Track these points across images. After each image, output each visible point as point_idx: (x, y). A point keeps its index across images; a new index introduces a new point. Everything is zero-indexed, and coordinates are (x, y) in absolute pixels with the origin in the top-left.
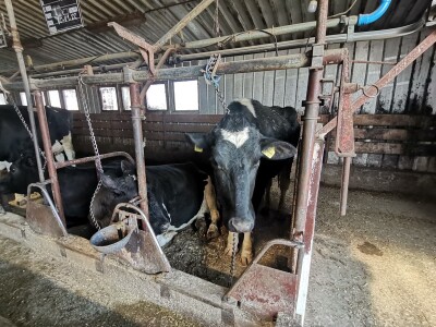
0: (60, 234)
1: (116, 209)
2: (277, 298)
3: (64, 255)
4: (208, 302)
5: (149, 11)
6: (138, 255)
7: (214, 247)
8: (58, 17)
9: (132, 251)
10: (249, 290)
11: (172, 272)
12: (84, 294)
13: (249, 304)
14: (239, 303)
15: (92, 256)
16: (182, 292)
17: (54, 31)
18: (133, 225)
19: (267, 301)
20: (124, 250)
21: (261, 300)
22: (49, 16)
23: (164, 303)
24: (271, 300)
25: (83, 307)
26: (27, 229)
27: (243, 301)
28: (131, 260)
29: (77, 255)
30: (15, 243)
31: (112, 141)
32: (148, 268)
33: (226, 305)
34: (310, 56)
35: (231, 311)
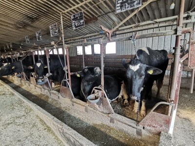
0: (72, 98)
1: (94, 89)
2: (161, 126)
3: (73, 105)
4: (130, 126)
5: (99, 16)
6: (101, 106)
7: (127, 109)
8: (76, 24)
9: (99, 105)
10: (149, 122)
11: (114, 114)
12: (81, 119)
13: (148, 128)
14: (144, 128)
15: (84, 106)
16: (119, 121)
17: (74, 28)
18: (100, 95)
19: (157, 127)
20: (95, 104)
21: (154, 127)
22: (73, 24)
23: (111, 125)
24: (158, 127)
25: (82, 123)
26: (60, 96)
27: (146, 127)
28: (98, 108)
29: (78, 105)
30: (56, 101)
31: (80, 67)
32: (105, 111)
33: (138, 127)
34: (176, 30)
35: (141, 130)
